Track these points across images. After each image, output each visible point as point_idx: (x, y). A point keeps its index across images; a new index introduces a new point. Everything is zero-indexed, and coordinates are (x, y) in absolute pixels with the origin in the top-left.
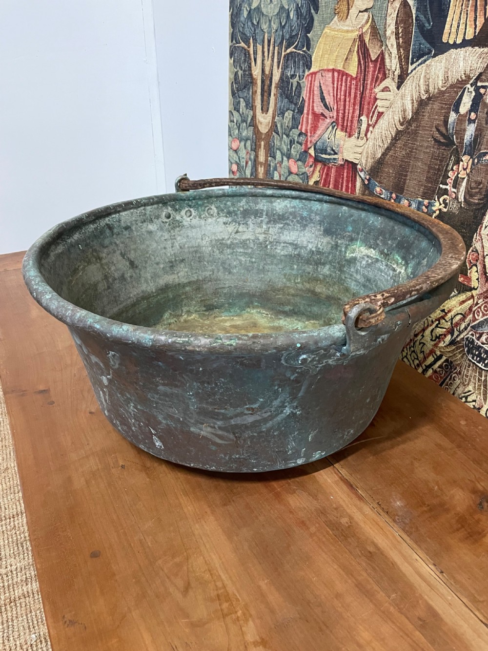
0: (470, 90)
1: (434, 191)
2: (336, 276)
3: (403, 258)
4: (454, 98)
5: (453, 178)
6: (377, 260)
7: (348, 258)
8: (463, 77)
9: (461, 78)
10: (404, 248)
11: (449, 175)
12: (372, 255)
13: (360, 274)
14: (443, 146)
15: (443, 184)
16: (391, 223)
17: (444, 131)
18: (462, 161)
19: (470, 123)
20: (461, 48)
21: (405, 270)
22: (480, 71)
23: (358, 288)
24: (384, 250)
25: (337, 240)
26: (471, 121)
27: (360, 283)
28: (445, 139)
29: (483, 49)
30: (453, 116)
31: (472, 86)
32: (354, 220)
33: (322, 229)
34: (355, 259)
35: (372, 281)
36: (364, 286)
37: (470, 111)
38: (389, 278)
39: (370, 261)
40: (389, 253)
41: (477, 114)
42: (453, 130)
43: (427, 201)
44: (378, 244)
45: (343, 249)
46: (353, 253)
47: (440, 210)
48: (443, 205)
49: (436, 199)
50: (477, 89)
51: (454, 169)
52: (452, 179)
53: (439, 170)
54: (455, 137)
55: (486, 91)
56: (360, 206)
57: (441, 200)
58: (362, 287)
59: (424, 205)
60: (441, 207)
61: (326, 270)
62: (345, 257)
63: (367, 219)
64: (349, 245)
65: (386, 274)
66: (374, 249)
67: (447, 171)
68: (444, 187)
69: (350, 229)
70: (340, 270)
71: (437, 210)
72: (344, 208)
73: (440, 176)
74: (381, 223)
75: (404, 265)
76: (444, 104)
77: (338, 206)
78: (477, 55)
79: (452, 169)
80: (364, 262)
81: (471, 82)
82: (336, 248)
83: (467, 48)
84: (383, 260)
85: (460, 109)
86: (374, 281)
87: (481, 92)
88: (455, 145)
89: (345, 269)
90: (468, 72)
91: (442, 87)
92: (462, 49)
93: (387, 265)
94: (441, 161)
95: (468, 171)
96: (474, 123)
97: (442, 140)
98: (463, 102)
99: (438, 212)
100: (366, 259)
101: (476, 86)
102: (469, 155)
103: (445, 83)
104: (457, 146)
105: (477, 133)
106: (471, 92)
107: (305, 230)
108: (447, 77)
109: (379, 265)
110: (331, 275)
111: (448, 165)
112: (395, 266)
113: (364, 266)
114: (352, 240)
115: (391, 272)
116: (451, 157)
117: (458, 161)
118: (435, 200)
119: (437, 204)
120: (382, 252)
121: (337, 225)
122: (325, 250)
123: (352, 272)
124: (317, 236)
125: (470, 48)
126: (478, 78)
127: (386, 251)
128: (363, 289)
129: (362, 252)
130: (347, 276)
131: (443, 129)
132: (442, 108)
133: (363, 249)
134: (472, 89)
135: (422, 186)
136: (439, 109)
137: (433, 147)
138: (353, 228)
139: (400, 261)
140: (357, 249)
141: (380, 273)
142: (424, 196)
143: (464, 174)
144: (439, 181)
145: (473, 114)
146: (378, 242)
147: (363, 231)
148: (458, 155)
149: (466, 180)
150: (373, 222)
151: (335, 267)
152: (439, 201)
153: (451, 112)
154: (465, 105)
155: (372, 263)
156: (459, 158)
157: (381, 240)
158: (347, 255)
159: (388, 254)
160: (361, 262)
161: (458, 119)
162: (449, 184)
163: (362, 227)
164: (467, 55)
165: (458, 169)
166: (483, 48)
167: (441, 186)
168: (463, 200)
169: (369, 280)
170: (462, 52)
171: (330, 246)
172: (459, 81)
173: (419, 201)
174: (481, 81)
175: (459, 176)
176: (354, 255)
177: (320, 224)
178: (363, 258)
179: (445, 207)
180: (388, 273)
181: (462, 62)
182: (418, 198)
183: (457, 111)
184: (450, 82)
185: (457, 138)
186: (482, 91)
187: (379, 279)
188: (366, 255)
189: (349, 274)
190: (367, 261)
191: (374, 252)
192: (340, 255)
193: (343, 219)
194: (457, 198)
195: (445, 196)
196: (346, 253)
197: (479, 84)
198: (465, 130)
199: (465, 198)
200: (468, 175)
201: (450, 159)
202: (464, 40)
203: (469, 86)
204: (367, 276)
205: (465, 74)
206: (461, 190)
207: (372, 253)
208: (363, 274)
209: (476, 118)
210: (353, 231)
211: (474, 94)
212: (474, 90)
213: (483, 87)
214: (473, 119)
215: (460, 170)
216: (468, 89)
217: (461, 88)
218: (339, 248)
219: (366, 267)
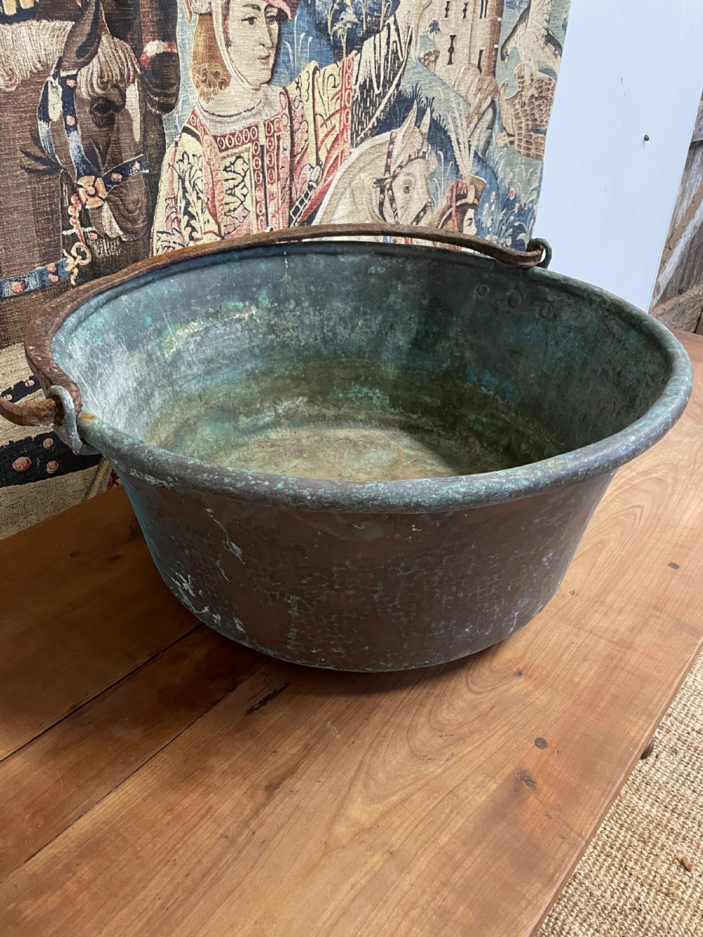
0: (54, 85)
1: (58, 246)
2: (170, 397)
3: (243, 300)
4: (35, 102)
5: (78, 215)
6: (207, 330)
7: (170, 359)
8: (39, 66)
9: (36, 69)
10: (234, 289)
11: (70, 214)
12: (196, 330)
13: (196, 365)
14: (45, 175)
15: (66, 229)
16: (193, 276)
17: (40, 154)
18: (81, 186)
19: (70, 131)
20: (18, 22)
21: (257, 307)
22: (58, 55)
23: (201, 383)
24: (207, 312)
25: (146, 347)
26: (69, 129)
27: (200, 375)
28: (44, 164)
29: (53, 24)
30: (43, 127)
31: (55, 79)
32: (146, 306)
33: (124, 347)
34: (178, 352)
35: (215, 358)
36: (208, 373)
37: (64, 115)
38: (239, 334)
39: (198, 338)
40: (218, 308)
41: (75, 117)
42: (51, 147)
43: (53, 264)
44: (195, 312)
45: (159, 354)
46: (172, 348)
47: (78, 266)
48: (80, 257)
49: (66, 254)
50: (63, 82)
51: (73, 202)
52: (75, 218)
53: (53, 212)
54: (57, 156)
55: (76, 83)
56: (142, 281)
57: (73, 252)
58: (206, 378)
59: (50, 273)
60: (77, 261)
61: (157, 401)
62: (165, 362)
63: (158, 292)
64: (161, 342)
65: (231, 333)
66: (194, 320)
67: (64, 209)
68: (69, 232)
69: (149, 320)
70: (171, 383)
71: (73, 268)
72: (124, 298)
73: (57, 220)
74: (179, 284)
75: (251, 305)
76: (22, 112)
77: (116, 302)
78: (49, 31)
79: (70, 204)
80: (192, 346)
81: (52, 72)
82: (151, 360)
83: (30, 22)
84: (215, 322)
85: (50, 115)
86: (219, 355)
87: (70, 85)
88: (61, 168)
89: (174, 377)
90: (43, 59)
91: (7, 87)
92: (22, 23)
93: (225, 324)
94: (51, 198)
95: (103, 193)
96: (76, 129)
97: (42, 167)
98: (50, 103)
99: (76, 271)
100: (191, 340)
101: (60, 78)
102: (89, 174)
103: (10, 80)
104: (65, 169)
105: (85, 142)
106: (56, 87)
107: (114, 366)
108: (11, 70)
109: (213, 331)
110: (164, 401)
111: (62, 200)
112: (238, 315)
113: (195, 350)
114: (160, 332)
115: (238, 326)
116: (62, 186)
117: (74, 190)
118: (64, 256)
119: (70, 260)
120: (208, 315)
121: (134, 327)
122: (143, 374)
123: (185, 371)
124: (127, 364)
125: (35, 22)
126: (59, 66)
127: (211, 310)
128: (209, 377)
129: (182, 337)
130: (181, 383)
131: (35, 151)
132: (21, 120)
133: (179, 333)
134: (56, 83)
135: (34, 247)
136: (17, 122)
137: (30, 183)
138: (151, 316)
139: (241, 305)
140: (174, 339)
141: (221, 340)
142: (46, 259)
143: (97, 202)
144: (59, 227)
145: (69, 118)
146: (193, 308)
147: (165, 311)
148: (71, 181)
149: (106, 206)
150: (169, 291)
151: (163, 386)
152: (71, 254)
153: (39, 122)
154: (55, 109)
155: (202, 337)
156: (73, 185)
157: (196, 303)
158: (167, 356)
159: (218, 311)
160: (188, 350)
161: (53, 131)
162: (75, 226)
163: (160, 308)
164: (34, 34)
165: (80, 199)
166: (53, 21)
167: (65, 233)
168: (121, 233)
169: (210, 361)
170: (23, 28)
171: (144, 363)
172: (34, 73)
173: (38, 271)
174: (65, 69)
175: (87, 207)
176: (174, 350)
177: (119, 343)
178: (188, 343)
179: (84, 258)
180: (233, 330)
181: (29, 45)
182: (35, 268)
183: (46, 118)
184: (18, 78)
185: (61, 159)
186: (71, 83)
187: (224, 347)
188: (189, 336)
189: (181, 378)
190: (195, 341)
191: (196, 324)
192: (160, 364)
193: (134, 315)
194: (103, 236)
195: (77, 244)
196: (163, 355)
197: (63, 74)
198: (66, 143)
199: (121, 228)
200: (107, 200)
201: (62, 190)
202: (19, 9)
203: (51, 79)
204: (205, 359)
205: (40, 62)
206: (105, 222)
207: (195, 326)
208: (199, 361)
209: (76, 122)
210: (155, 321)
211: (60, 89)
212: (60, 84)
213: (69, 77)
214: (71, 124)
215: (84, 200)
216: (52, 83)
217: (42, 83)
218: (154, 357)
219: (197, 350)
